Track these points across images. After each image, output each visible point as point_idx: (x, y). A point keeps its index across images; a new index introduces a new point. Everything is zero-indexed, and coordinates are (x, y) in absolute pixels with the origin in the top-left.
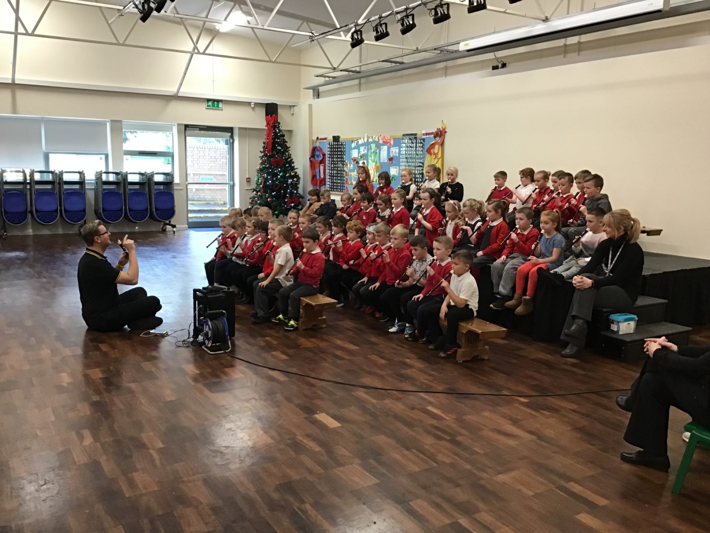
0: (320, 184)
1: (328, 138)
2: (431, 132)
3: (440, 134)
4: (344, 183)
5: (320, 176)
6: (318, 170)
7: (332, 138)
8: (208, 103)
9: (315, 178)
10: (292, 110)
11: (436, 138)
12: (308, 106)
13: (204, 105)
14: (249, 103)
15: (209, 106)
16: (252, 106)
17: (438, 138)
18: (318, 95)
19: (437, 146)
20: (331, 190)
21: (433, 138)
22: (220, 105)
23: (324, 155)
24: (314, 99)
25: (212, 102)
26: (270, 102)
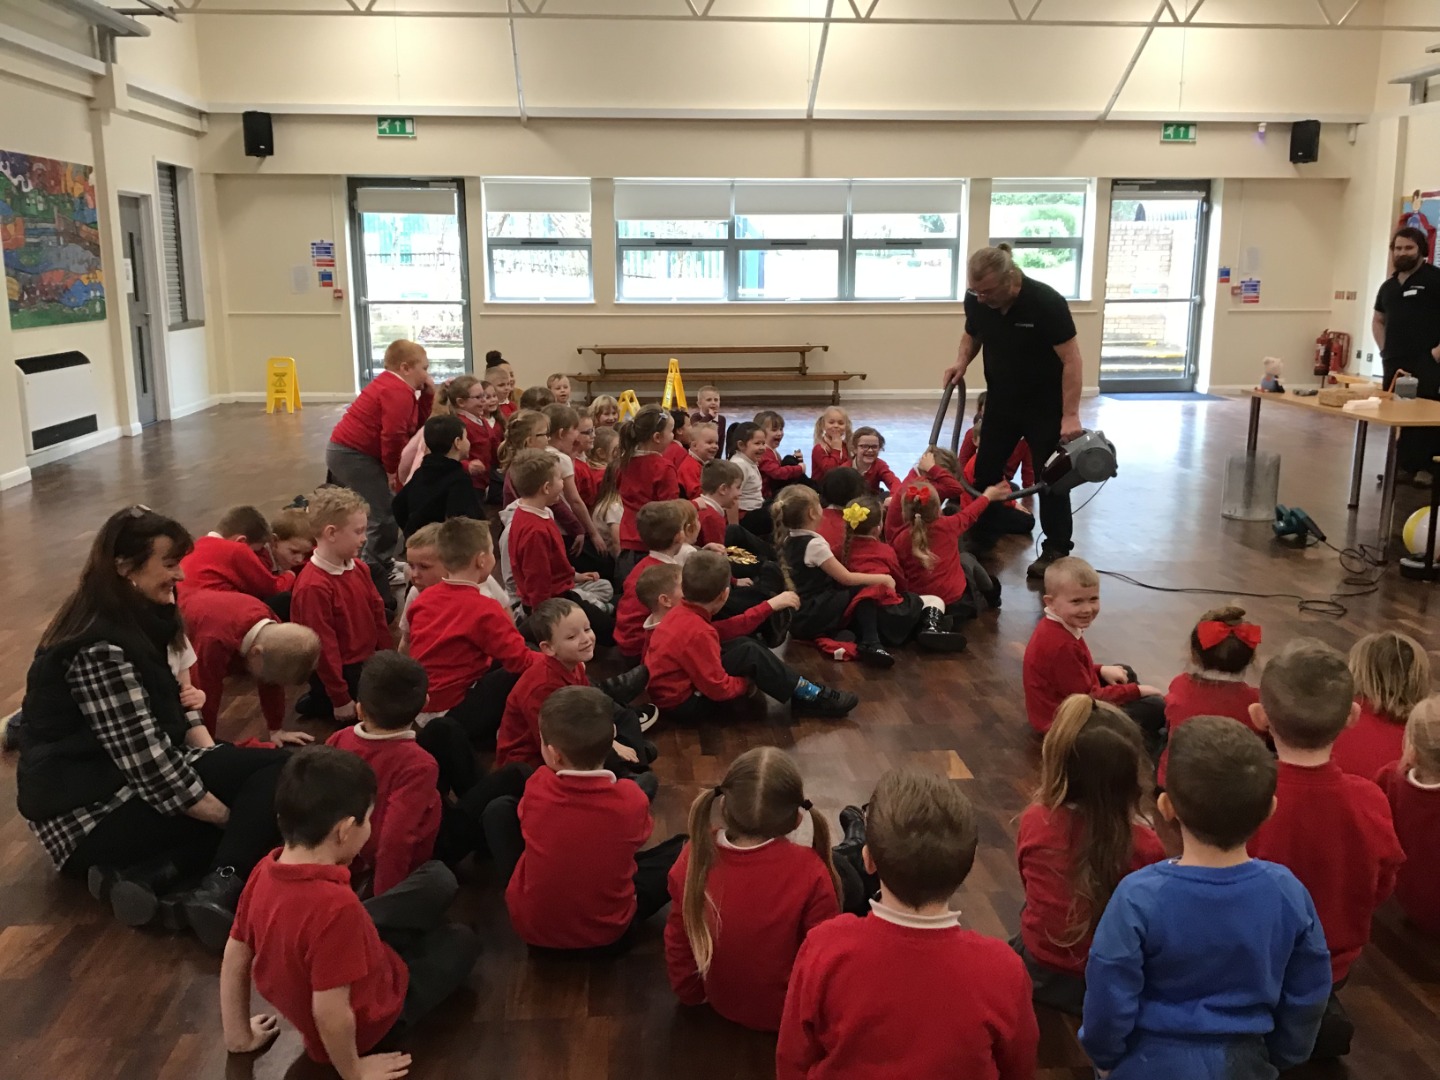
8: (1166, 130)
10: (1352, 133)
12: (1396, 123)
13: (1158, 136)
14: (1255, 125)
15: (1168, 136)
16: (1262, 130)
18: (1425, 95)
22: (1192, 132)
23: (1431, 231)
24: (1413, 104)
25: (1175, 127)
26: (1304, 119)
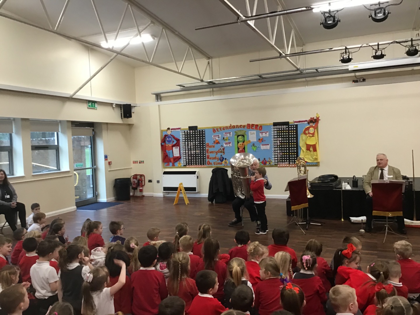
0: (174, 161)
1: (182, 128)
2: (304, 120)
3: (314, 121)
4: (205, 159)
5: (173, 155)
6: (172, 151)
7: (188, 128)
8: (89, 104)
9: (167, 157)
10: (133, 109)
11: (310, 124)
12: (158, 106)
13: (87, 105)
14: (112, 104)
15: (89, 106)
16: (114, 106)
17: (311, 124)
18: (161, 99)
19: (311, 129)
20: (189, 165)
21: (307, 124)
22: (96, 105)
23: (178, 140)
24: (158, 101)
25: (91, 103)
26: (125, 104)
